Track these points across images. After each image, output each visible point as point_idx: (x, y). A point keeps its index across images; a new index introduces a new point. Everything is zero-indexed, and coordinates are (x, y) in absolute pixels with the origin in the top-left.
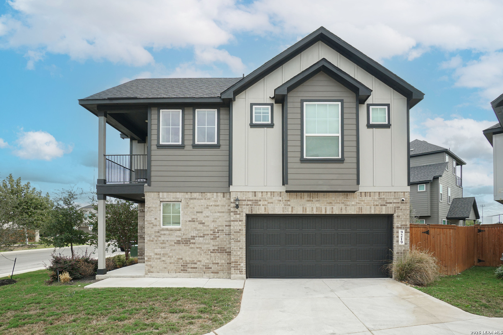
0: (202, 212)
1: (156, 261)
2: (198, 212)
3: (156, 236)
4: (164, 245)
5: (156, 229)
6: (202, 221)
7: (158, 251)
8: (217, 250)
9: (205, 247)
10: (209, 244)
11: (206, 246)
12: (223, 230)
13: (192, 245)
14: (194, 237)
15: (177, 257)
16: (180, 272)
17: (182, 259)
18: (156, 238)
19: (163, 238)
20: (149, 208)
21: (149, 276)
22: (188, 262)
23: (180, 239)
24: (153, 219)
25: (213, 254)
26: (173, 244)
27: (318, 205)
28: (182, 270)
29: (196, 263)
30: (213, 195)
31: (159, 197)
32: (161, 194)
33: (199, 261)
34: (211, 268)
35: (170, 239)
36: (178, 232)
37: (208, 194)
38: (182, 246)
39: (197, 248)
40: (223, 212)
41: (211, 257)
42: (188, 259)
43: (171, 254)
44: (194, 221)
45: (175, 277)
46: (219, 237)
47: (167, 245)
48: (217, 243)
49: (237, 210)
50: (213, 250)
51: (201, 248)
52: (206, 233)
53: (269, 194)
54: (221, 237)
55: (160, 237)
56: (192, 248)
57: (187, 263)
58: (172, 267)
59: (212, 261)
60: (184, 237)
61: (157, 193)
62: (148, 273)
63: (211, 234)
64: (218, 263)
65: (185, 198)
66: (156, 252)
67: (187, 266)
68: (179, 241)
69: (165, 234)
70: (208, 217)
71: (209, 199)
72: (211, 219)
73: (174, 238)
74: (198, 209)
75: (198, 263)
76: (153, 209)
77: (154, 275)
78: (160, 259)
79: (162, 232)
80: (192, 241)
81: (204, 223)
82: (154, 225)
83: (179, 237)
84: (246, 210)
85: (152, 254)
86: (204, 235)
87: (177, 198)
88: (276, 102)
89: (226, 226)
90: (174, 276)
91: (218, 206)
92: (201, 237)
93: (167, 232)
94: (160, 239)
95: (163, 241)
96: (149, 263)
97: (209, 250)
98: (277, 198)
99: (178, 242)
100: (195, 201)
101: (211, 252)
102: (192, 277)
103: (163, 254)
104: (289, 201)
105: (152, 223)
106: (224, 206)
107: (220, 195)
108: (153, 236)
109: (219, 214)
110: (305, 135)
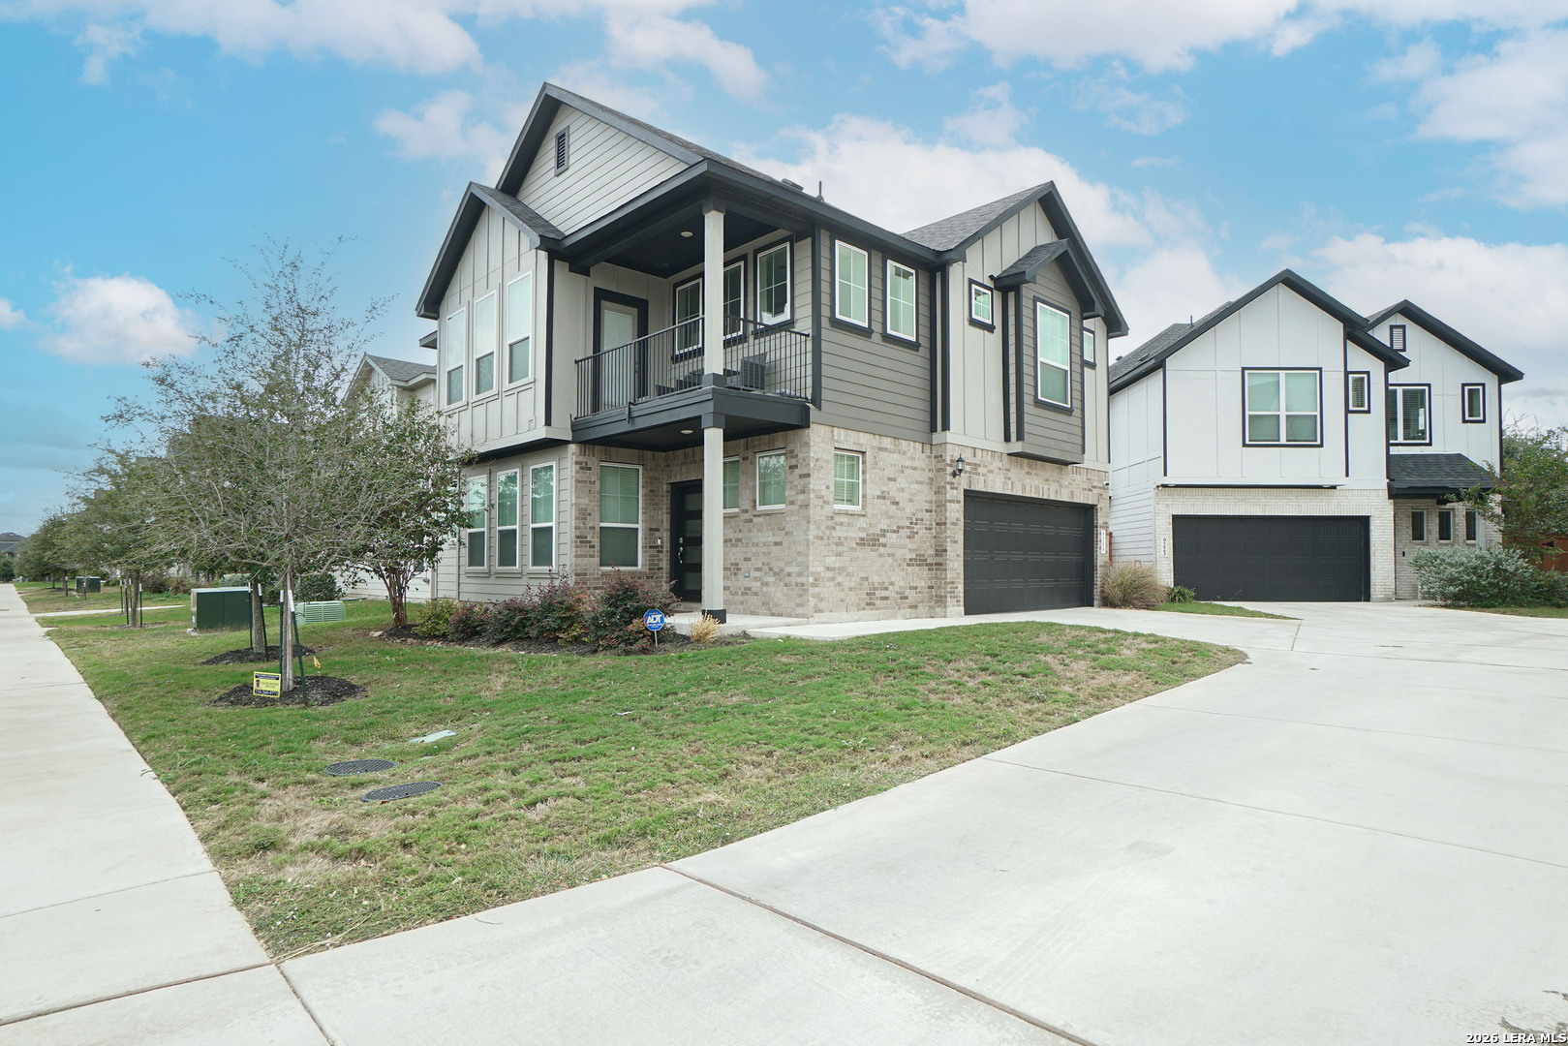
0: (894, 480)
1: (827, 584)
2: (890, 479)
3: (827, 527)
4: (840, 549)
5: (828, 510)
6: (895, 498)
7: (831, 561)
8: (916, 560)
9: (899, 553)
10: (904, 547)
11: (901, 551)
12: (922, 520)
13: (882, 550)
14: (884, 531)
15: (861, 575)
16: (864, 609)
17: (867, 579)
18: (827, 532)
19: (839, 532)
20: (817, 460)
21: (816, 620)
22: (876, 585)
23: (864, 535)
24: (824, 487)
25: (910, 568)
26: (855, 546)
27: (1036, 482)
28: (868, 604)
29: (886, 589)
30: (909, 445)
31: (832, 439)
32: (836, 430)
33: (892, 584)
34: (906, 598)
35: (850, 534)
36: (862, 519)
37: (904, 443)
38: (867, 553)
39: (889, 555)
40: (922, 483)
41: (907, 574)
42: (875, 579)
43: (850, 569)
44: (884, 498)
45: (856, 621)
46: (917, 533)
47: (845, 549)
48: (914, 547)
49: (954, 480)
50: (911, 560)
51: (893, 555)
52: (901, 524)
53: (990, 453)
54: (920, 532)
55: (834, 529)
56: (881, 555)
57: (875, 589)
58: (853, 598)
59: (909, 583)
60: (871, 531)
61: (830, 428)
62: (815, 615)
63: (908, 527)
64: (916, 588)
65: (872, 447)
66: (827, 565)
67: (874, 594)
68: (862, 539)
69: (842, 524)
70: (902, 490)
71: (904, 453)
72: (906, 495)
73: (855, 534)
74: (889, 472)
75: (891, 588)
76: (824, 465)
77: (823, 616)
78: (833, 579)
79: (839, 519)
80: (882, 540)
81: (897, 503)
82: (825, 502)
83: (864, 530)
84: (963, 482)
85: (821, 569)
86: (898, 527)
87: (860, 444)
88: (996, 288)
89: (927, 511)
90: (856, 618)
91: (915, 469)
92: (894, 531)
93: (844, 519)
94: (834, 534)
95: (840, 538)
96: (817, 590)
97: (905, 560)
98: (997, 464)
99: (862, 543)
100: (886, 454)
101: (908, 565)
102: (881, 617)
103: (839, 569)
104: (1009, 470)
105: (822, 497)
106: (923, 470)
107: (919, 446)
108: (823, 528)
109: (916, 486)
110: (1040, 359)
